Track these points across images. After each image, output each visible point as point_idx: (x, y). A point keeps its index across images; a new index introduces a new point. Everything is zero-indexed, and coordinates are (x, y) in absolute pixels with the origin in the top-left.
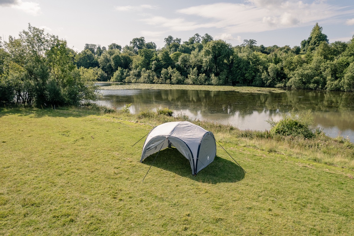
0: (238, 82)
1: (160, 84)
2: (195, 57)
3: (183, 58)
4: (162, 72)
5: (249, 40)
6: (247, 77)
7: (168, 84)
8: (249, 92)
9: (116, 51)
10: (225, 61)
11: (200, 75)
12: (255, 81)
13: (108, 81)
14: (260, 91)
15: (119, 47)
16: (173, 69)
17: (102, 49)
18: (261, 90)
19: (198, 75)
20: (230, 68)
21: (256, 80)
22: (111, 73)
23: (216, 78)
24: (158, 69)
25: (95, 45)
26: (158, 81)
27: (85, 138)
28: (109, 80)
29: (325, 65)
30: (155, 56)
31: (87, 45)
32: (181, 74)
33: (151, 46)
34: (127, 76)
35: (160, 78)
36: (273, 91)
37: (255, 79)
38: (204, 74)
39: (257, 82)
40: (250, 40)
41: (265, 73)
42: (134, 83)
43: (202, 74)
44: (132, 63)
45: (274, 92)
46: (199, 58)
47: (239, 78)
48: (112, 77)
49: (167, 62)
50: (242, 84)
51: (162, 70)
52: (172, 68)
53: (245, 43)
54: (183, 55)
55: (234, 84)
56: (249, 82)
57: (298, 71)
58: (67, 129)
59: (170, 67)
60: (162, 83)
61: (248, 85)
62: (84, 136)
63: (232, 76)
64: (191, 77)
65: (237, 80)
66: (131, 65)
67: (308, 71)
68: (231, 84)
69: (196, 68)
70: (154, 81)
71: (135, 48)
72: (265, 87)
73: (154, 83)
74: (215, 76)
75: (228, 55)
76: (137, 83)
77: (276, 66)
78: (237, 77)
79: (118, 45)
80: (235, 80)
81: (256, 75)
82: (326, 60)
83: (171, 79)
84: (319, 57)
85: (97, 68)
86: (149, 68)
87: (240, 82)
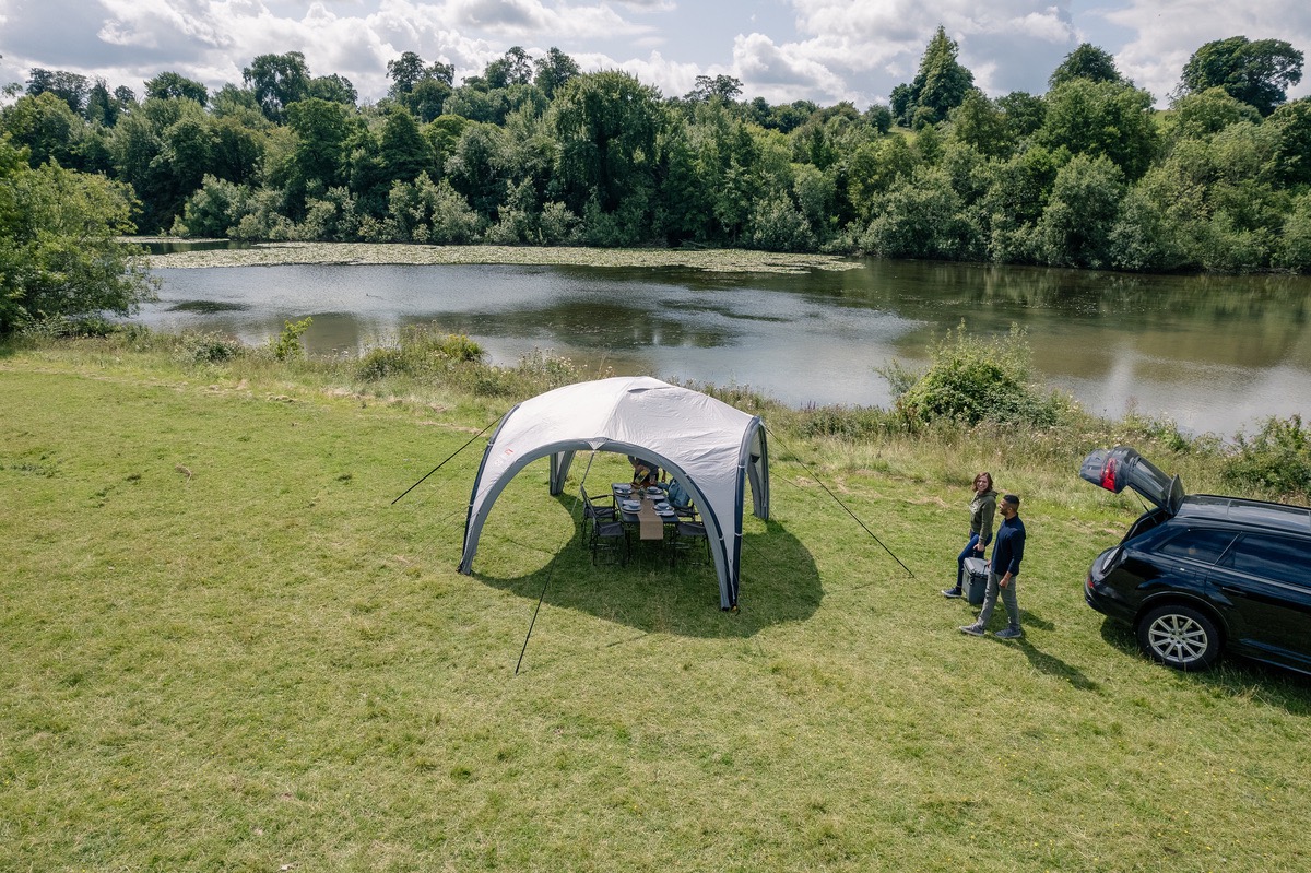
0: (689, 235)
2: (521, 138)
4: (393, 194)
5: (714, 79)
6: (722, 214)
7: (421, 243)
8: (737, 269)
9: (186, 105)
10: (639, 156)
11: (547, 205)
13: (163, 232)
14: (774, 265)
15: (195, 92)
16: (437, 184)
17: (114, 97)
18: (779, 262)
19: (539, 208)
26: (380, 233)
28: (167, 229)
29: (982, 172)
30: (358, 132)
33: (338, 91)
34: (242, 213)
37: (749, 221)
39: (758, 235)
40: (720, 77)
42: (279, 241)
43: (555, 203)
44: (262, 160)
45: (822, 267)
46: (537, 140)
47: (693, 220)
48: (177, 218)
49: (411, 154)
50: (702, 241)
51: (392, 188)
52: (435, 179)
53: (702, 87)
54: (472, 128)
55: (675, 240)
57: (897, 194)
59: (423, 177)
61: (725, 246)
62: (140, 470)
64: (513, 213)
65: (685, 228)
66: (258, 168)
68: (665, 240)
69: (527, 181)
70: (361, 233)
71: (267, 99)
73: (362, 240)
76: (290, 241)
77: (820, 174)
78: (684, 215)
79: (189, 83)
80: (677, 227)
81: (754, 208)
82: (984, 155)
83: (430, 225)
84: (964, 147)
86: (337, 180)
87: (697, 233)
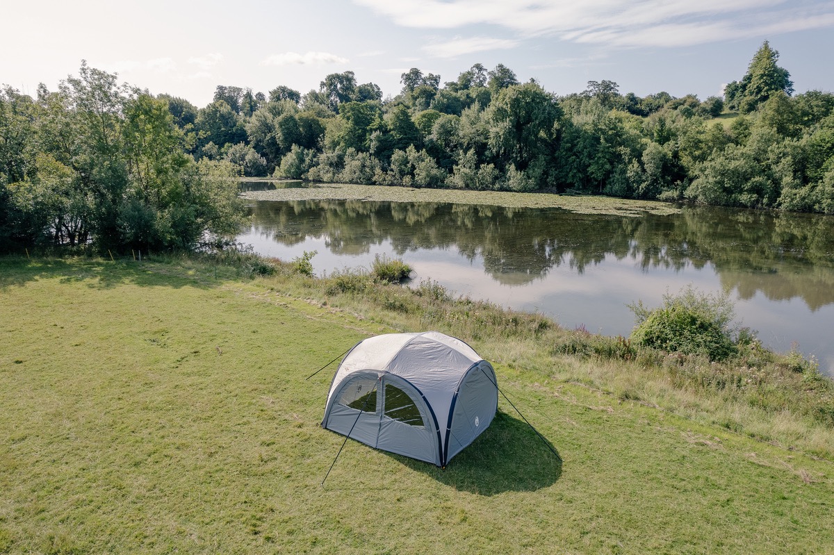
0: (571, 185)
1: (388, 185)
2: (473, 123)
3: (442, 126)
4: (394, 157)
5: (600, 82)
6: (592, 173)
7: (407, 187)
8: (595, 212)
9: (288, 104)
10: (542, 134)
11: (482, 166)
12: (610, 183)
13: (269, 176)
14: (620, 209)
15: (294, 96)
16: (418, 152)
17: (255, 98)
18: (625, 206)
19: (477, 167)
20: (554, 151)
21: (613, 181)
22: (275, 157)
23: (520, 175)
24: (384, 152)
25: (239, 90)
26: (384, 180)
27: (202, 353)
28: (271, 173)
29: (778, 148)
30: (377, 121)
31: (221, 88)
32: (437, 163)
33: (369, 93)
34: (310, 166)
35: (389, 172)
36: (653, 209)
37: (610, 178)
38: (492, 165)
39: (616, 187)
40: (603, 82)
41: (636, 165)
42: (329, 183)
43: (488, 164)
44: (323, 136)
45: (653, 212)
46: (480, 126)
47: (574, 176)
48: (277, 168)
49: (406, 135)
50: (579, 189)
51: (393, 154)
52: (418, 148)
53: (592, 88)
54: (444, 118)
55: (561, 189)
56: (598, 186)
57: (713, 163)
58: (162, 326)
59: (412, 147)
60: (392, 185)
61: (595, 193)
62: (199, 348)
63: (556, 170)
64: (462, 170)
65: (568, 181)
66: (321, 141)
67: (737, 163)
68: (554, 188)
69: (472, 151)
70: (373, 179)
71: (332, 98)
72: (634, 198)
73: (374, 183)
74: (517, 169)
75: (549, 119)
76: (334, 183)
77: (660, 148)
78: (568, 173)
79: (292, 91)
80: (564, 180)
81: (614, 170)
82: (781, 136)
83: (413, 176)
84: (766, 130)
85: (242, 144)
86: (363, 148)
87: (576, 184)
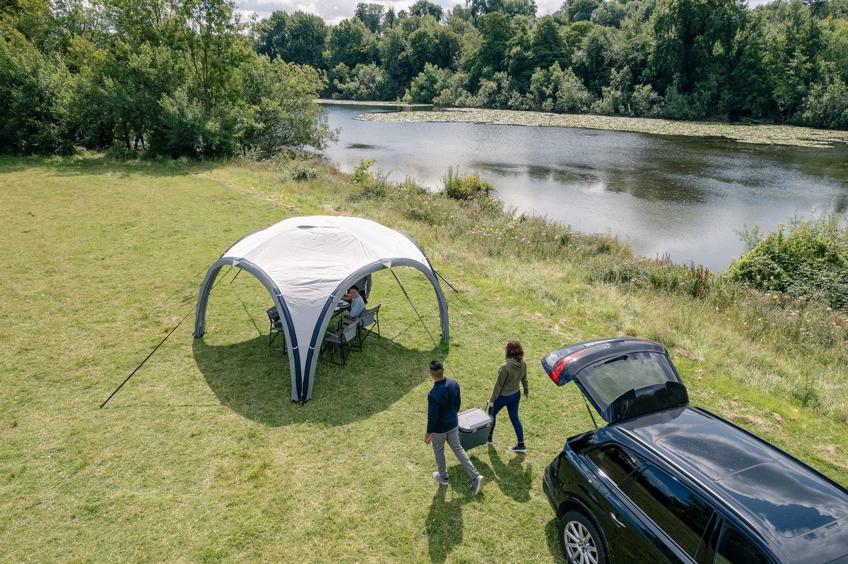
0: (748, 113)
1: (526, 110)
2: (631, 36)
3: (594, 40)
4: (535, 76)
6: (779, 97)
7: (547, 112)
9: (427, 21)
10: (718, 49)
11: (637, 87)
12: (801, 109)
13: (399, 100)
14: (805, 139)
15: (436, 12)
16: (563, 70)
17: (397, 17)
18: (814, 137)
19: (631, 89)
21: (805, 106)
25: (380, 8)
26: (522, 103)
28: (401, 98)
30: (519, 34)
31: (361, 6)
33: (521, 8)
34: (443, 87)
35: (528, 95)
42: (460, 107)
43: (644, 86)
44: (459, 54)
48: (407, 90)
49: (551, 50)
50: (758, 118)
51: (534, 73)
54: (596, 30)
59: (556, 65)
60: (530, 109)
63: (730, 93)
64: (612, 92)
65: (745, 108)
69: (625, 69)
70: (510, 103)
71: (479, 14)
73: (510, 108)
74: (679, 91)
79: (432, 5)
80: (739, 106)
83: (555, 99)
86: (501, 67)
87: (754, 112)
